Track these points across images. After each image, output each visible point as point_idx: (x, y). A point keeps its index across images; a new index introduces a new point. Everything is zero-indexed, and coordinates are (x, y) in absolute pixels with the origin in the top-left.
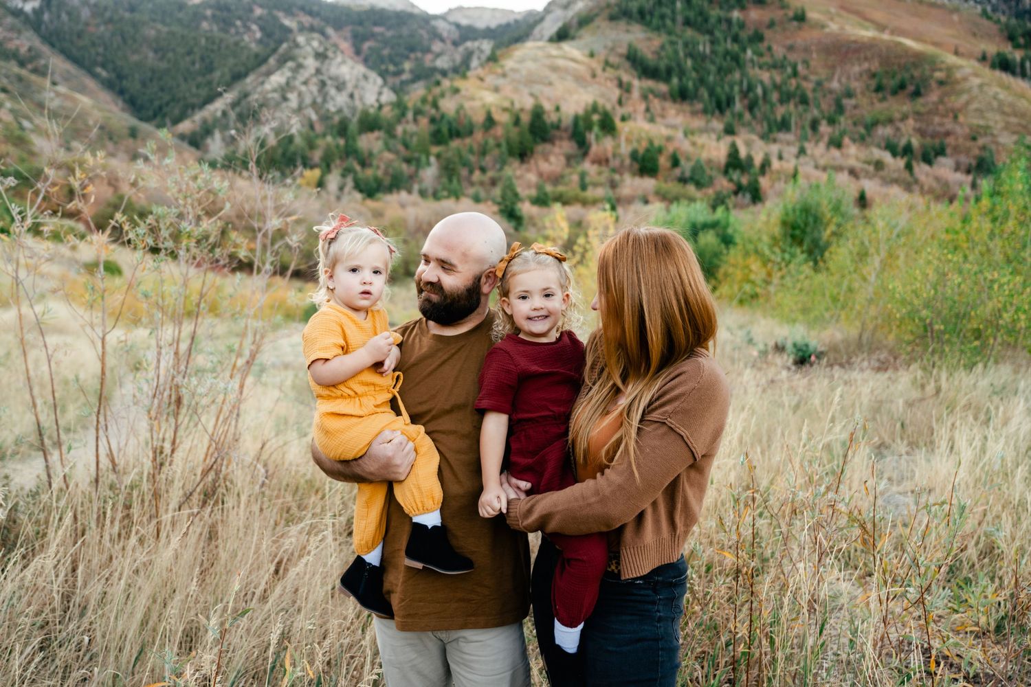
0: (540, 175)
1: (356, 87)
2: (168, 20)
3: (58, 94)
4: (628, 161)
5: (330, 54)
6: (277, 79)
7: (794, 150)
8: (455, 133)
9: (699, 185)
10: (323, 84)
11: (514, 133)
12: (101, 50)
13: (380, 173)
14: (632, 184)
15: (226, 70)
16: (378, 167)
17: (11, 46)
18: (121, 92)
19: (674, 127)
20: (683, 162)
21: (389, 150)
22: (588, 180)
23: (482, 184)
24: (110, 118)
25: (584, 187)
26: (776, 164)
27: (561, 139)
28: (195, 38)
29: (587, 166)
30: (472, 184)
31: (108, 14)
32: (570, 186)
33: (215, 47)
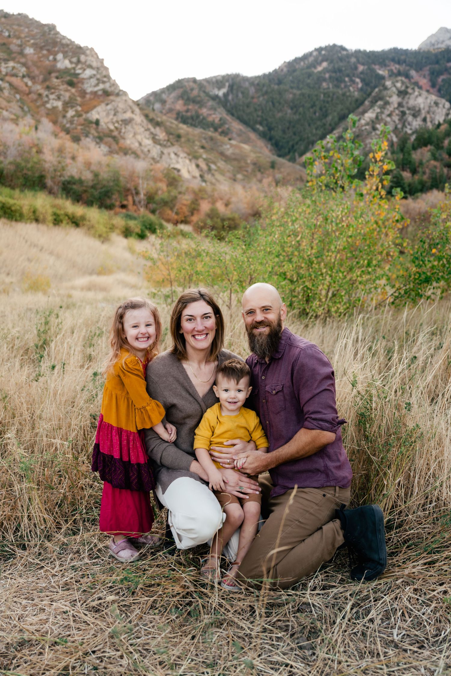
1: (428, 112)
2: (301, 86)
3: (232, 146)
5: (410, 90)
6: (370, 115)
10: (403, 113)
12: (260, 113)
13: (425, 178)
15: (335, 114)
17: (210, 119)
18: (271, 139)
24: (259, 157)
28: (317, 95)
31: (265, 89)
33: (330, 99)
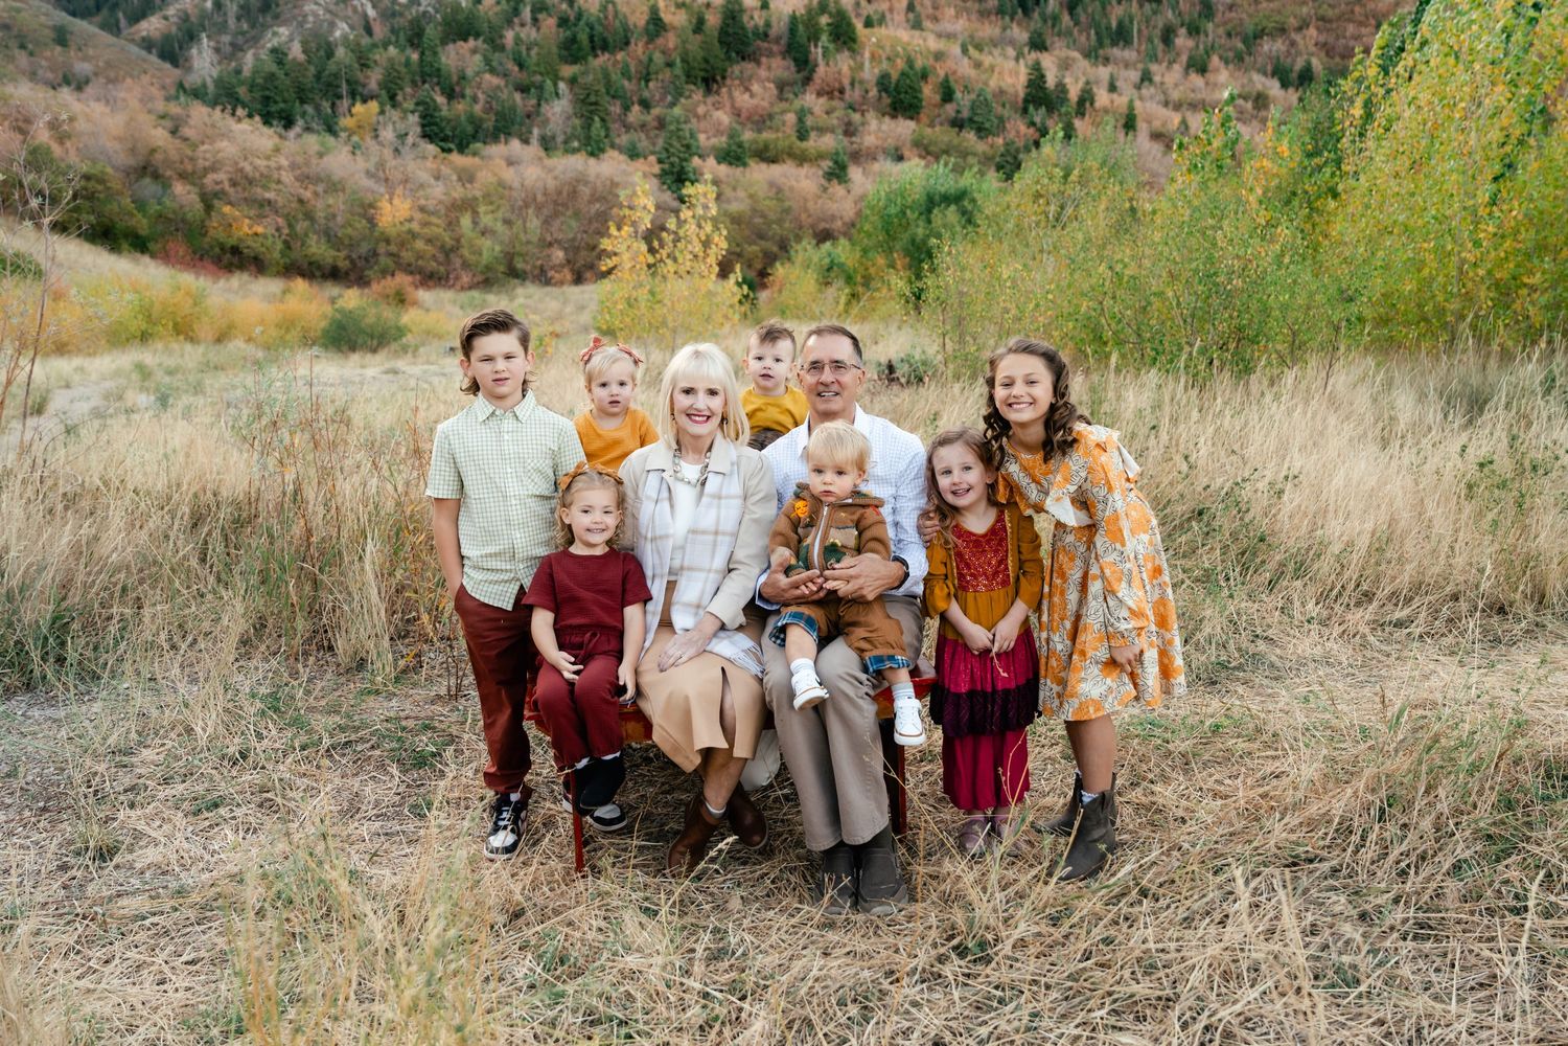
0: (737, 113)
4: (874, 92)
7: (1134, 75)
8: (599, 44)
9: (982, 131)
11: (694, 43)
13: (478, 108)
14: (880, 129)
16: (475, 99)
19: (950, 36)
20: (958, 95)
21: (492, 71)
22: (809, 121)
23: (643, 126)
25: (802, 135)
26: (1102, 98)
27: (770, 54)
29: (810, 99)
30: (628, 127)
32: (782, 133)
